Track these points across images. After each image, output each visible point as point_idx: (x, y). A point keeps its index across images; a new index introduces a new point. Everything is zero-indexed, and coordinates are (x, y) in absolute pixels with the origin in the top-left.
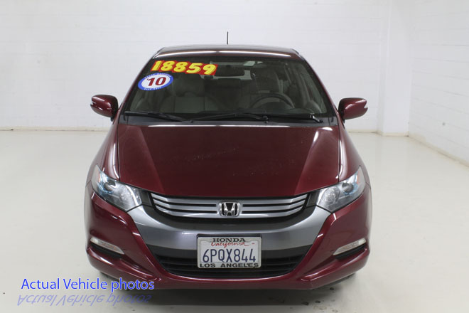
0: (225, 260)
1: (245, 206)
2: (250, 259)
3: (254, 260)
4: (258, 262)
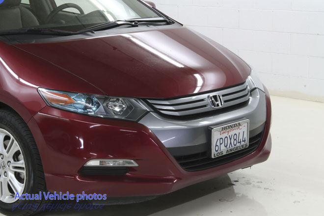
0: (228, 147)
2: (243, 141)
3: (245, 141)
4: (247, 142)
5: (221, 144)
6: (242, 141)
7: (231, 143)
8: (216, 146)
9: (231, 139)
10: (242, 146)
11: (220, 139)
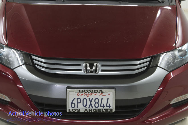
0: (88, 107)
1: (103, 66)
2: (107, 106)
3: (110, 106)
4: (113, 108)
5: (78, 103)
6: (105, 105)
7: (91, 104)
8: (72, 103)
9: (91, 102)
10: (106, 110)
11: (77, 99)
